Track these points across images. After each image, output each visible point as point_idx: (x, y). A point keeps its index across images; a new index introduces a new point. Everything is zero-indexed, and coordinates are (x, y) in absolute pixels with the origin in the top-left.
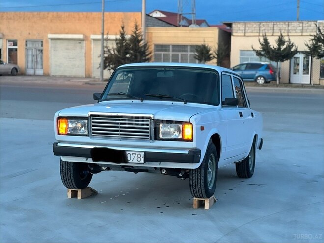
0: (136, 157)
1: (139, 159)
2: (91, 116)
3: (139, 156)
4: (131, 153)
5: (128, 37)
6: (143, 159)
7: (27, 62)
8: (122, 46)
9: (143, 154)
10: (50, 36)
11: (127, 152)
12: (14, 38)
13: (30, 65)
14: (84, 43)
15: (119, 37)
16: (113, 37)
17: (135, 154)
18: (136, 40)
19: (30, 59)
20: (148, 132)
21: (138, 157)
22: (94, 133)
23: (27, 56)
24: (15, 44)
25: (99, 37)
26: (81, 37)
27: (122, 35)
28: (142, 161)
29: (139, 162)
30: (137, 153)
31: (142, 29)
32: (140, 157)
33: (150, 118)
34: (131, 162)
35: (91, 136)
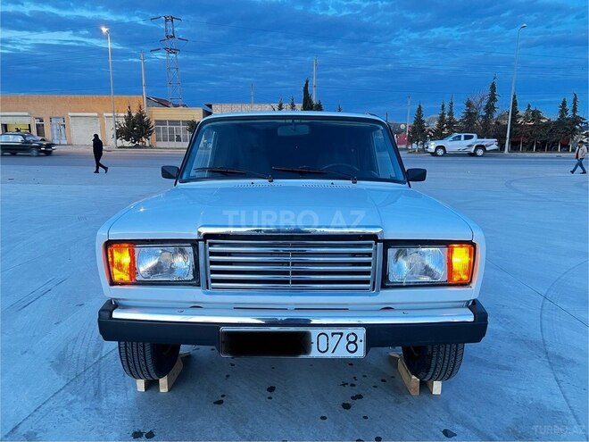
0: (344, 342)
1: (352, 347)
2: (207, 236)
3: (352, 338)
4: (329, 331)
5: (134, 115)
6: (361, 346)
7: (53, 135)
8: (130, 121)
9: (361, 333)
10: (70, 114)
11: (314, 333)
12: (40, 116)
13: (56, 137)
14: (99, 120)
15: (127, 114)
16: (123, 115)
17: (341, 334)
18: (140, 116)
19: (55, 132)
20: (367, 273)
21: (350, 343)
22: (214, 281)
23: (52, 130)
24: (42, 121)
25: (111, 115)
26: (96, 114)
27: (130, 113)
28: (361, 353)
29: (352, 356)
30: (346, 331)
31: (145, 108)
32: (354, 342)
33: (374, 237)
34: (329, 355)
35: (207, 288)
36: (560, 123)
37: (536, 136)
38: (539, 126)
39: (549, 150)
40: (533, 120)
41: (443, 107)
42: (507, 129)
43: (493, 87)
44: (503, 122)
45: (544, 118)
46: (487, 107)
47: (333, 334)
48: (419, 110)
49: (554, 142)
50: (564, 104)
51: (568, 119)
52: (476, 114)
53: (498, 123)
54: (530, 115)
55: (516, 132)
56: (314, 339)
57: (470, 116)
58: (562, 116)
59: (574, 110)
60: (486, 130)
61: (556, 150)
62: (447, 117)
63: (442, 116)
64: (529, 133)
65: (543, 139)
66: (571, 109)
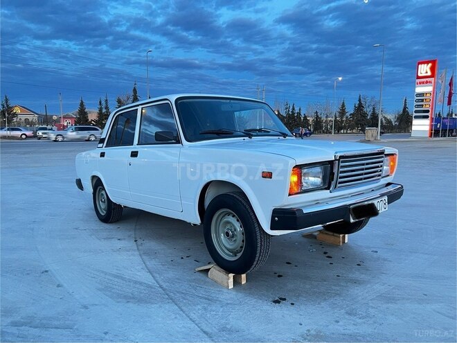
0: (383, 204)
1: (385, 206)
2: (341, 157)
3: (385, 202)
22: (339, 183)
29: (385, 210)
30: (383, 199)
33: (383, 153)
35: (335, 187)
41: (100, 103)
43: (135, 90)
47: (380, 201)
48: (82, 104)
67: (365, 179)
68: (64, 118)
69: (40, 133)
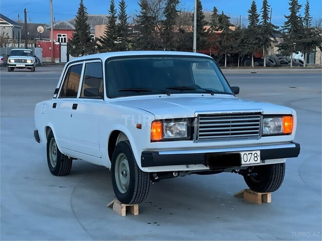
0: (253, 157)
1: (256, 159)
2: (199, 116)
3: (256, 155)
4: (247, 153)
6: (259, 158)
9: (259, 153)
11: (242, 154)
17: (252, 153)
20: (258, 129)
21: (255, 157)
22: (200, 135)
28: (259, 161)
29: (256, 162)
30: (253, 153)
32: (256, 157)
33: (260, 113)
34: (248, 162)
35: (197, 139)
36: (252, 31)
37: (226, 47)
38: (228, 35)
39: (242, 65)
40: (221, 28)
41: (112, 7)
42: (192, 38)
44: (188, 29)
45: (233, 26)
46: (167, 10)
47: (249, 154)
48: (81, 10)
49: (246, 55)
50: (254, 8)
51: (259, 27)
52: (154, 18)
53: (182, 31)
54: (217, 21)
55: (204, 42)
56: (242, 157)
57: (147, 21)
58: (252, 23)
59: (265, 16)
60: (168, 40)
61: (249, 65)
62: (118, 22)
63: (112, 20)
64: (218, 44)
65: (235, 51)
66: (261, 14)
67: (232, 134)
68: (56, 29)
69: (12, 60)
